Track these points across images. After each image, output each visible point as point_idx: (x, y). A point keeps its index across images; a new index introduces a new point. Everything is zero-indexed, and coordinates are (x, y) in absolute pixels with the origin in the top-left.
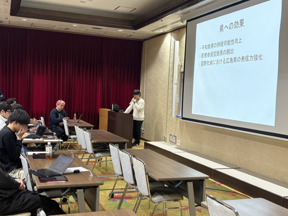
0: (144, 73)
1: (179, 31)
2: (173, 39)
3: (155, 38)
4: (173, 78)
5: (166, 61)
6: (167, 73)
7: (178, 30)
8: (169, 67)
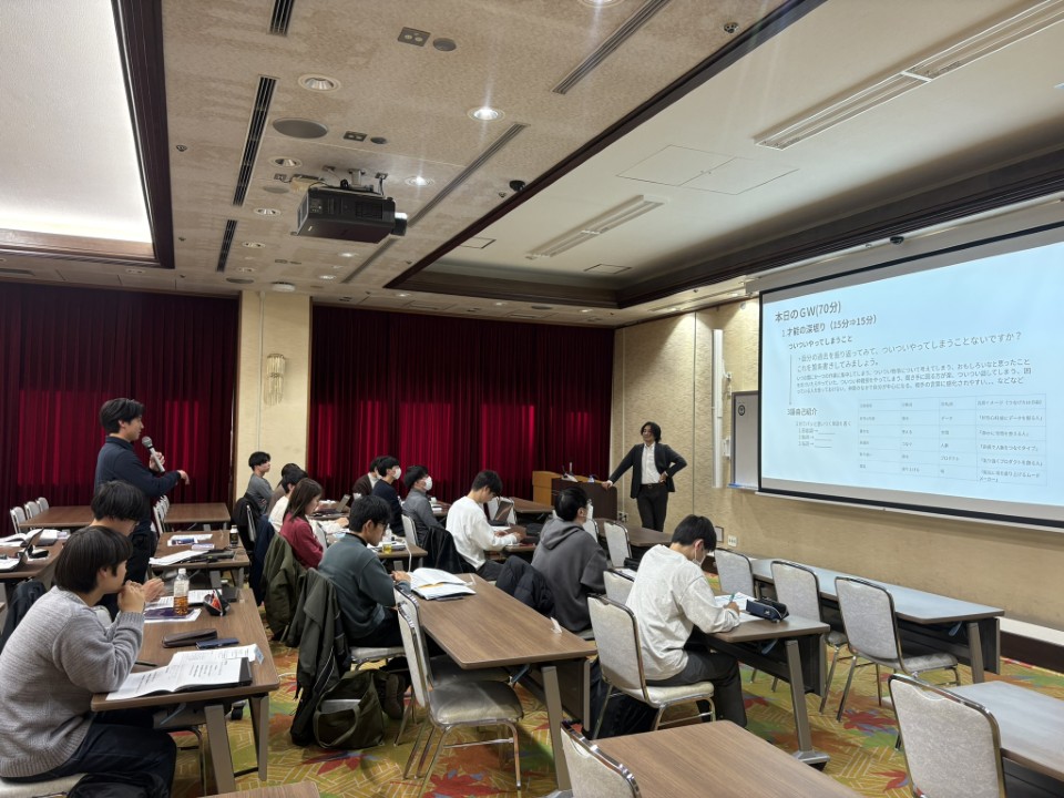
2: (699, 324)
4: (713, 405)
5: (685, 370)
6: (689, 395)
7: (715, 309)
8: (693, 382)
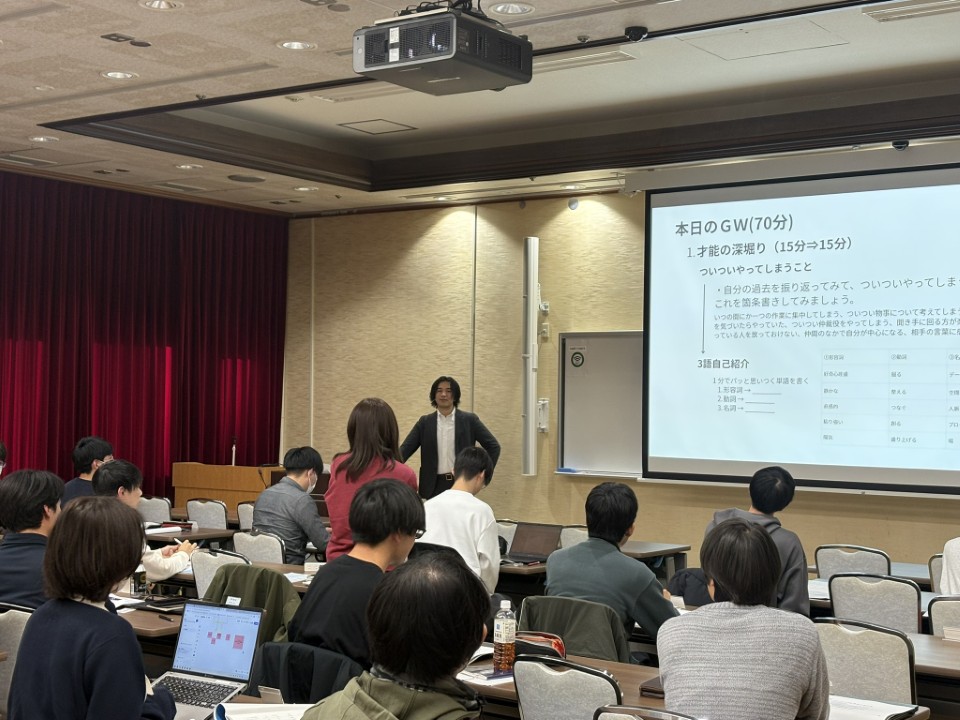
0: (310, 331)
1: (523, 206)
2: (482, 224)
3: (376, 217)
4: (526, 351)
5: (453, 295)
6: (462, 334)
7: (518, 203)
8: (471, 315)
